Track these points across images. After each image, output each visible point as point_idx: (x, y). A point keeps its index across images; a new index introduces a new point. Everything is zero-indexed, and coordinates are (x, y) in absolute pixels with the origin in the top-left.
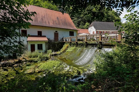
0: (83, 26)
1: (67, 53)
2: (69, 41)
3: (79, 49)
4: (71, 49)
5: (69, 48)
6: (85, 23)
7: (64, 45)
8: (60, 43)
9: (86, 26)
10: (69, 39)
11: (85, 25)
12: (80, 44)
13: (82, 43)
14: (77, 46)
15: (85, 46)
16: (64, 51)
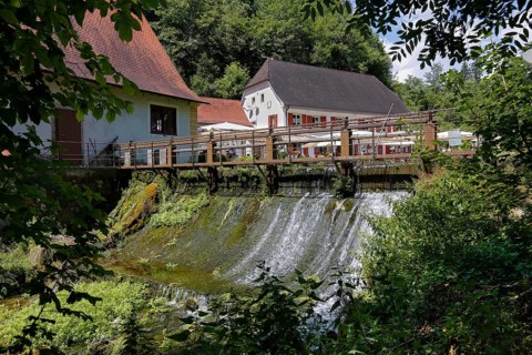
0: (211, 81)
1: (157, 234)
2: (157, 162)
3: (231, 204)
4: (178, 210)
5: (165, 205)
6: (223, 62)
7: (126, 186)
8: (100, 174)
9: (226, 80)
10: (163, 152)
11: (221, 74)
12: (235, 178)
13: (244, 174)
14: (216, 190)
15: (264, 186)
16: (135, 222)
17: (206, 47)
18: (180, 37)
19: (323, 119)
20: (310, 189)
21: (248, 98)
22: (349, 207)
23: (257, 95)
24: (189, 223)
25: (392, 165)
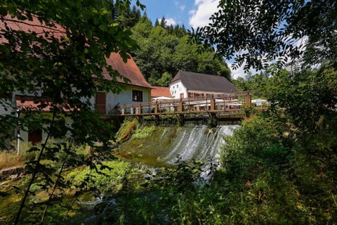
0: (156, 80)
1: (134, 142)
2: (134, 113)
4: (143, 133)
5: (138, 130)
6: (161, 72)
7: (122, 122)
8: (113, 118)
9: (163, 79)
10: (137, 108)
11: (160, 77)
12: (166, 119)
13: (170, 118)
14: (158, 124)
15: (178, 123)
16: (126, 137)
17: (154, 66)
18: (144, 63)
19: (203, 95)
20: (198, 124)
21: (172, 87)
22: (214, 131)
23: (175, 85)
24: (147, 138)
25: (232, 114)
